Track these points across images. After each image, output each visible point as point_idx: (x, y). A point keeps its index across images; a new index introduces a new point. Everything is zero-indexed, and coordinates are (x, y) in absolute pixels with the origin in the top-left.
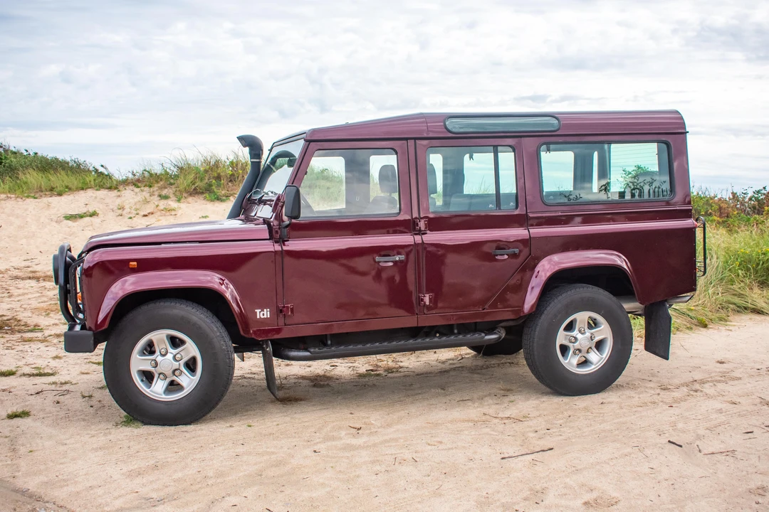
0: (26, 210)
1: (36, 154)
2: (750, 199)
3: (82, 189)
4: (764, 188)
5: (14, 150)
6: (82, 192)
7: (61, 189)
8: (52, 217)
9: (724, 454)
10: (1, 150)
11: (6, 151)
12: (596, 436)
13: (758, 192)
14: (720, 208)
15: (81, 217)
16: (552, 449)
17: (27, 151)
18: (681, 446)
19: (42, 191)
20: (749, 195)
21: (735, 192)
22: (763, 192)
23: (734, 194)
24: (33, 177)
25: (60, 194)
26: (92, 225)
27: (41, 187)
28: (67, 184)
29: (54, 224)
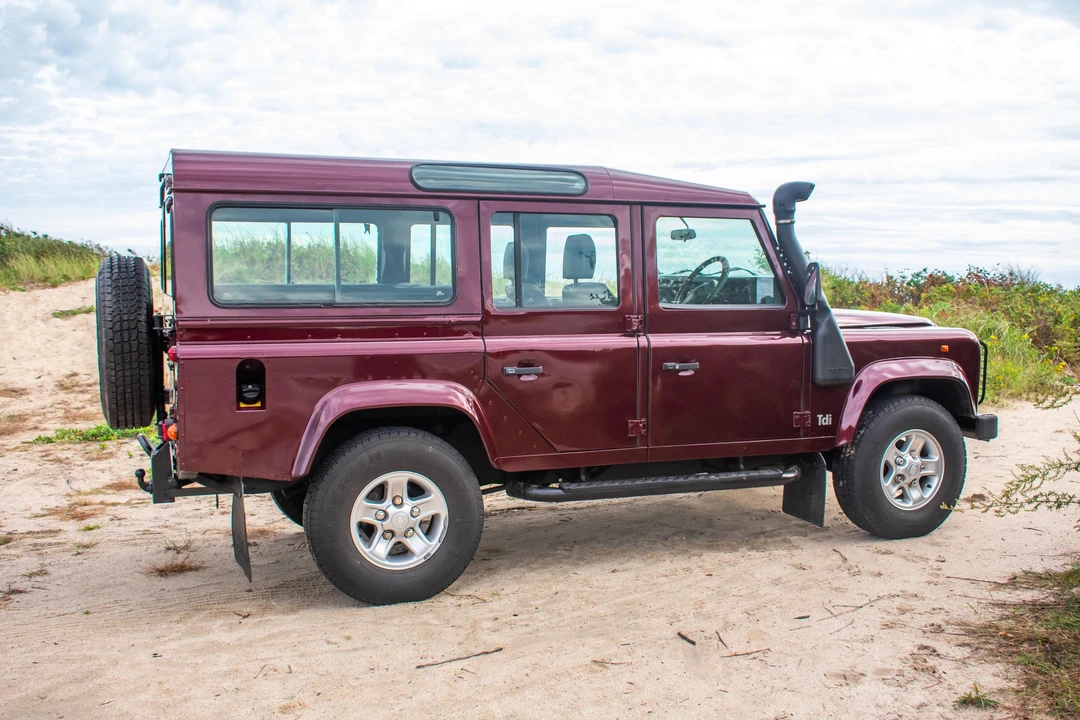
0: (8, 305)
1: (46, 236)
2: (909, 284)
3: (84, 279)
4: (925, 270)
5: (17, 231)
6: (82, 282)
7: (58, 278)
8: (38, 314)
9: (751, 656)
10: (3, 233)
11: (8, 232)
12: (578, 626)
13: (918, 275)
14: (873, 296)
15: (74, 313)
16: (501, 649)
17: (35, 233)
18: (693, 643)
19: (33, 283)
20: (908, 279)
21: (890, 274)
22: (924, 274)
23: (890, 278)
24: (25, 264)
25: (54, 286)
26: (87, 324)
27: (32, 277)
28: (66, 273)
29: (39, 323)
